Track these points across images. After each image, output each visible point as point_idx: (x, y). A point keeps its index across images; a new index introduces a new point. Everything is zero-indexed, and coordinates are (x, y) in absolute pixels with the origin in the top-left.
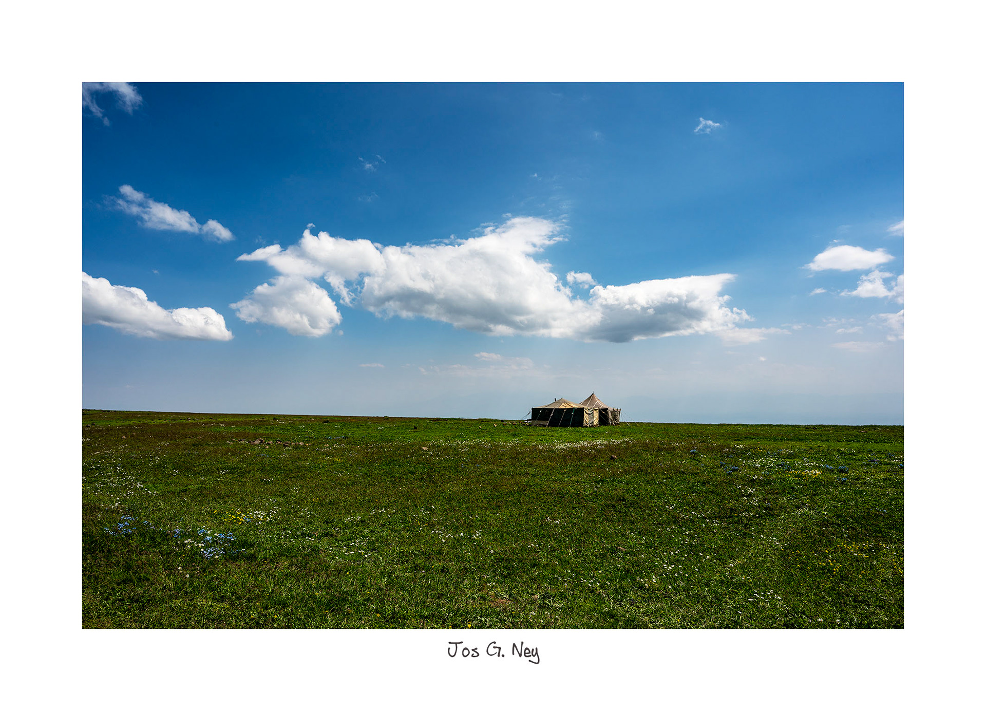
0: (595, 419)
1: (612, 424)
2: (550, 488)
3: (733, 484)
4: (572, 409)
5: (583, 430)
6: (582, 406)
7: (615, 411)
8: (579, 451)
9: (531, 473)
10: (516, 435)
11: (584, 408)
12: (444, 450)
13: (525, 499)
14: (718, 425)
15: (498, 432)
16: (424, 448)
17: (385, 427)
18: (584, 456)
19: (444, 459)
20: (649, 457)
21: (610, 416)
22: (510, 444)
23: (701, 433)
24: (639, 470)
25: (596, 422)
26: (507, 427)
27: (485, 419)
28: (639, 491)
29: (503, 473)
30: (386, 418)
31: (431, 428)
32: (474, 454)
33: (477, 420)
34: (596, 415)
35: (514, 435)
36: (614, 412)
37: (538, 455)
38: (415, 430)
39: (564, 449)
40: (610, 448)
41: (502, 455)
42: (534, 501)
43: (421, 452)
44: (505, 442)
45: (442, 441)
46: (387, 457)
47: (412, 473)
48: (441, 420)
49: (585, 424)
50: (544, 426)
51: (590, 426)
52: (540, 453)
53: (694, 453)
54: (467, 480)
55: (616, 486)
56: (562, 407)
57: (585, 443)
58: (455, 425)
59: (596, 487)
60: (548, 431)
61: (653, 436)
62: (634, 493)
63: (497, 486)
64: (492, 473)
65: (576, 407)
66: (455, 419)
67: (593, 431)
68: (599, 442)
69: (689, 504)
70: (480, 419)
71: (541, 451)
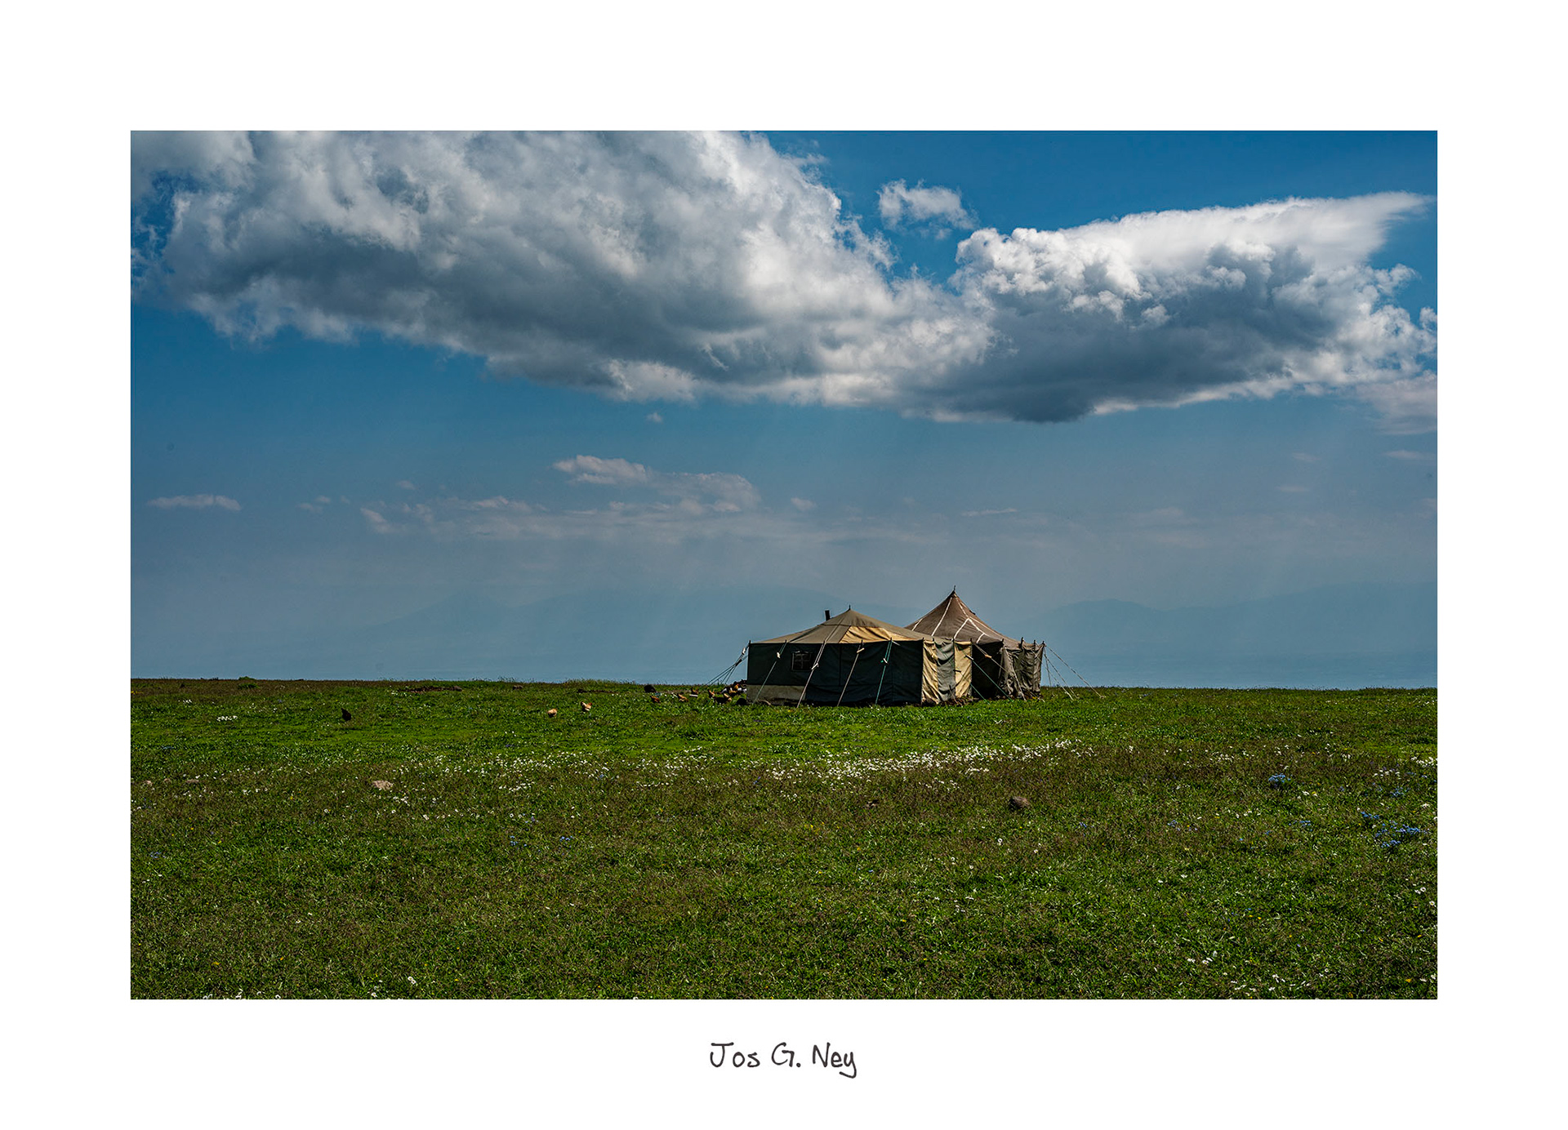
0: (959, 677)
1: (1015, 693)
2: (810, 908)
3: (1403, 882)
4: (883, 645)
5: (919, 714)
6: (917, 636)
7: (1026, 651)
8: (907, 784)
9: (746, 859)
10: (694, 734)
11: (921, 642)
12: (449, 788)
13: (726, 947)
14: (1361, 693)
15: (634, 724)
16: (381, 785)
17: (242, 716)
18: (920, 800)
19: (450, 821)
20: (1131, 799)
21: (1011, 670)
22: (672, 767)
23: (1304, 720)
24: (1105, 842)
25: (962, 688)
26: (668, 709)
27: (590, 683)
28: (1101, 909)
29: (648, 862)
30: (246, 686)
31: (402, 716)
32: (552, 802)
33: (562, 686)
34: (963, 664)
35: (687, 735)
36: (1021, 653)
37: (769, 799)
38: (347, 724)
39: (855, 781)
40: (1008, 773)
41: (649, 801)
42: (756, 952)
43: (369, 798)
44: (659, 758)
45: (439, 759)
46: (248, 815)
47: (339, 868)
48: (439, 689)
49: (925, 694)
50: (791, 703)
51: (942, 703)
52: (776, 793)
53: (1279, 783)
54: (527, 889)
55: (1027, 897)
56: (849, 639)
57: (927, 758)
58: (488, 703)
59: (962, 902)
60: (803, 721)
61: (1147, 731)
62: (1084, 920)
63: (629, 905)
64: (613, 862)
65: (896, 637)
66: (487, 684)
67: (952, 719)
68: (973, 752)
69: (1259, 951)
70: (573, 684)
71: (778, 787)
